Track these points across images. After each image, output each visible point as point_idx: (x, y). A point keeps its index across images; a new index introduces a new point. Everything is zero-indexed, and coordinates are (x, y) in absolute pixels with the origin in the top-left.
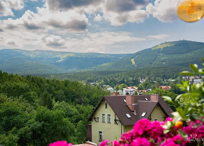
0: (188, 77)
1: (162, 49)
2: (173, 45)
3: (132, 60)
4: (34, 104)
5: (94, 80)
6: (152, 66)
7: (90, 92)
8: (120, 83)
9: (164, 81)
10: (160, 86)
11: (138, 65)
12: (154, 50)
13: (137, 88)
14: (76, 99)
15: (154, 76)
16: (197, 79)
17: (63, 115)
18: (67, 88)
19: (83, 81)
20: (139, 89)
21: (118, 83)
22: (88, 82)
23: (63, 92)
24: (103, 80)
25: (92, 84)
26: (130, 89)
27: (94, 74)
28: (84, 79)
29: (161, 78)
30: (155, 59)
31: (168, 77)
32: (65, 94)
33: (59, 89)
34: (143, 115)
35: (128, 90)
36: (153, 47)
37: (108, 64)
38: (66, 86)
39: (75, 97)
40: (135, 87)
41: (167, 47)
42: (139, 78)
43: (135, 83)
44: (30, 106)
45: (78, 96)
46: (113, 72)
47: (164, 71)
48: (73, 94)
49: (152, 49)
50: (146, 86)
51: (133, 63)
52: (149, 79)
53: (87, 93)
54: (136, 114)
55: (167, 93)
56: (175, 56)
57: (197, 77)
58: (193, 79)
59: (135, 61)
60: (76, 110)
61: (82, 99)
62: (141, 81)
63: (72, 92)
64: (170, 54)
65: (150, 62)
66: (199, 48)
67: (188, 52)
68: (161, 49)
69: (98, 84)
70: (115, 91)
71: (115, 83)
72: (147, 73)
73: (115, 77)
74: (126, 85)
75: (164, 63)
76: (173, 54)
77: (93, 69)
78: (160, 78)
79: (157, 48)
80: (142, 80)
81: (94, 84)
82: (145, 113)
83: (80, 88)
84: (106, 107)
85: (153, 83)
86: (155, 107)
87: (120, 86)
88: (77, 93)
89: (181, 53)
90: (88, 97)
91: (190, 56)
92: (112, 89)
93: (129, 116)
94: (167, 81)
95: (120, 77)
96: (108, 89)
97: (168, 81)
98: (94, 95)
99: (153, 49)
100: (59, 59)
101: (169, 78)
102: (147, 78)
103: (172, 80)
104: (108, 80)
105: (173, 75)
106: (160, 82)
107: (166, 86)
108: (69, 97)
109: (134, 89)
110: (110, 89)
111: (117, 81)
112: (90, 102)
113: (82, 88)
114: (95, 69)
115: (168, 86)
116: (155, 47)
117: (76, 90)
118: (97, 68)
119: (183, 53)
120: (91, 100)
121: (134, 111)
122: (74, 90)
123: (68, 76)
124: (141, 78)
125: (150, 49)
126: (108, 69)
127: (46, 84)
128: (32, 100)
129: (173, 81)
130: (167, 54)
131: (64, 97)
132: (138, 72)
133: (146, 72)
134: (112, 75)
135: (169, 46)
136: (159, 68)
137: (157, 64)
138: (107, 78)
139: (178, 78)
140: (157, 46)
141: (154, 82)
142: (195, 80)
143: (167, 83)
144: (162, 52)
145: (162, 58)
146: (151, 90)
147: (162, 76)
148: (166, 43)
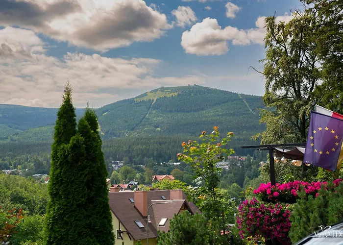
1: (155, 101)
2: (176, 94)
5: (12, 163)
9: (159, 164)
10: (154, 175)
12: (140, 102)
15: (140, 156)
20: (112, 182)
24: (32, 165)
27: (11, 150)
29: (154, 160)
30: (141, 122)
31: (167, 157)
36: (136, 98)
41: (165, 97)
42: (111, 158)
47: (160, 144)
49: (135, 100)
50: (127, 175)
52: (131, 161)
54: (150, 222)
56: (179, 116)
59: (101, 124)
64: (171, 111)
65: (131, 127)
66: (224, 103)
67: (203, 109)
68: (153, 100)
72: (125, 149)
75: (159, 129)
76: (175, 111)
78: (152, 158)
79: (145, 99)
80: (116, 164)
82: (165, 220)
85: (142, 171)
86: (181, 209)
91: (206, 117)
93: (140, 224)
94: (165, 166)
97: (167, 166)
99: (138, 100)
101: (170, 158)
102: (126, 159)
103: (175, 163)
106: (152, 166)
107: (164, 176)
114: (12, 140)
115: (170, 176)
116: (141, 96)
118: (19, 139)
119: (195, 111)
124: (115, 159)
125: (131, 101)
126: (43, 140)
129: (177, 166)
130: (165, 111)
132: (107, 146)
133: (124, 147)
135: (169, 95)
137: (145, 131)
138: (41, 159)
140: (146, 94)
141: (141, 167)
143: (166, 169)
144: (154, 108)
145: (155, 119)
146: (136, 183)
147: (155, 154)
148: (162, 89)
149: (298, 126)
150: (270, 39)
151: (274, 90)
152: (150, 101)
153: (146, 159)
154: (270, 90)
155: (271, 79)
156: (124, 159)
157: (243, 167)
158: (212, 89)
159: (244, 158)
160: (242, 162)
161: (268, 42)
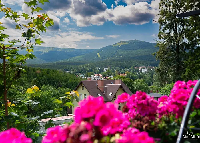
0: (138, 67)
2: (128, 43)
3: (98, 54)
4: (25, 87)
5: (69, 69)
6: (113, 59)
7: (67, 78)
8: (89, 71)
9: (121, 70)
10: (119, 74)
11: (102, 58)
13: (102, 75)
14: (56, 83)
15: (114, 66)
16: (144, 68)
17: (51, 95)
18: (49, 75)
19: (60, 70)
20: (103, 76)
21: (87, 71)
22: (65, 71)
23: (45, 78)
24: (76, 69)
25: (67, 72)
26: (97, 76)
27: (69, 64)
28: (61, 68)
30: (115, 54)
31: (124, 67)
32: (47, 80)
33: (42, 76)
34: (110, 94)
35: (95, 76)
37: (80, 57)
38: (48, 73)
39: (55, 82)
40: (100, 75)
41: (124, 45)
42: (103, 67)
43: (101, 71)
44: (23, 88)
45: (58, 81)
46: (84, 64)
47: (122, 62)
48: (54, 79)
50: (109, 73)
51: (99, 56)
52: (111, 68)
53: (64, 79)
54: (105, 94)
55: (125, 79)
56: (129, 52)
57: (144, 67)
58: (142, 69)
59: (100, 55)
60: (58, 92)
61: (61, 83)
62: (104, 70)
63: (53, 78)
64: (126, 50)
65: (111, 56)
67: (138, 49)
69: (72, 72)
70: (85, 77)
71: (85, 71)
73: (85, 67)
74: (93, 73)
75: (121, 56)
76: (128, 50)
77: (68, 61)
78: (119, 67)
79: (116, 45)
80: (106, 69)
81: (69, 72)
82: (112, 93)
83: (59, 75)
84: (83, 89)
85: (114, 71)
86: (119, 89)
87: (89, 74)
88: (57, 79)
89: (134, 49)
90: (65, 82)
91: (140, 52)
92: (83, 75)
93: (100, 95)
94: (124, 70)
95: (89, 67)
96: (80, 76)
98: (70, 80)
99: (114, 46)
100: (42, 52)
102: (109, 67)
103: (127, 69)
104: (80, 69)
105: (128, 65)
106: (119, 70)
107: (122, 74)
108: (50, 82)
109: (99, 76)
110: (81, 76)
111: (87, 70)
112: (67, 86)
113: (60, 75)
114: (69, 60)
116: (115, 44)
117: (56, 77)
119: (135, 50)
120: (67, 84)
121: (103, 92)
122: (54, 76)
123: (49, 66)
124: (105, 68)
125: (111, 46)
126: (80, 60)
127: (32, 72)
128: (24, 84)
130: (124, 50)
131: (47, 82)
132: (102, 63)
133: (108, 63)
134: (83, 65)
136: (118, 60)
137: (116, 57)
138: (79, 67)
139: (132, 68)
140: (117, 44)
142: (143, 69)
143: (124, 71)
144: (120, 49)
145: (120, 53)
146: (112, 76)
147: (120, 66)
148: (123, 42)
149: (175, 48)
150: (162, 4)
151: (163, 30)
152: (119, 46)
153: (116, 67)
154: (161, 31)
155: (162, 25)
156: (108, 67)
157: (153, 71)
158: (142, 41)
159: (154, 67)
160: (153, 69)
161: (160, 6)
